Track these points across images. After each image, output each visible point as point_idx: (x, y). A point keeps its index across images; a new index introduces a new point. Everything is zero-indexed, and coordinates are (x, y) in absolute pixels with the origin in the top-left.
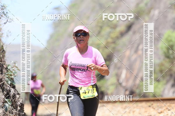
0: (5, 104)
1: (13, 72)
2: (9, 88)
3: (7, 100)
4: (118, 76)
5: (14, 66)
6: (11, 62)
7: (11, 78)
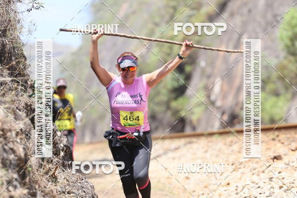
4: (208, 90)
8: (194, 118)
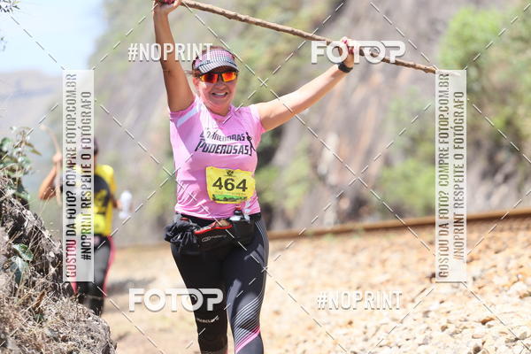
0: (12, 258)
1: (20, 160)
2: (18, 211)
3: (17, 247)
4: (313, 154)
5: (21, 142)
6: (11, 128)
7: (14, 179)
8: (289, 205)
